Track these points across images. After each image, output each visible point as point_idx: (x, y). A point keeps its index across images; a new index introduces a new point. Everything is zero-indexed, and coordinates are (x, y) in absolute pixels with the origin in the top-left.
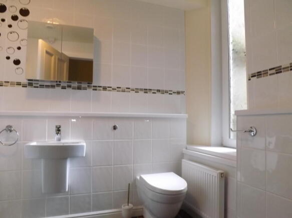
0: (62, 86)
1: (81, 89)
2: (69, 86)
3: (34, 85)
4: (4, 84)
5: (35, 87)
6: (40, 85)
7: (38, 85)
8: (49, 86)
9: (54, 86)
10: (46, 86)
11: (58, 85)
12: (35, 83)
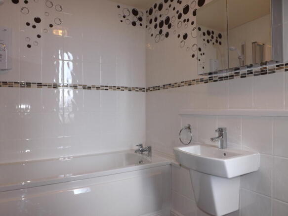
0: (242, 74)
1: (266, 73)
2: (250, 73)
3: (214, 79)
4: (192, 83)
5: (214, 81)
6: (219, 78)
7: (217, 79)
8: (227, 77)
9: (233, 76)
10: (224, 77)
11: (237, 74)
12: (214, 77)
